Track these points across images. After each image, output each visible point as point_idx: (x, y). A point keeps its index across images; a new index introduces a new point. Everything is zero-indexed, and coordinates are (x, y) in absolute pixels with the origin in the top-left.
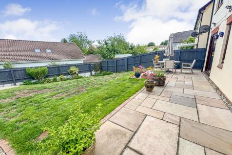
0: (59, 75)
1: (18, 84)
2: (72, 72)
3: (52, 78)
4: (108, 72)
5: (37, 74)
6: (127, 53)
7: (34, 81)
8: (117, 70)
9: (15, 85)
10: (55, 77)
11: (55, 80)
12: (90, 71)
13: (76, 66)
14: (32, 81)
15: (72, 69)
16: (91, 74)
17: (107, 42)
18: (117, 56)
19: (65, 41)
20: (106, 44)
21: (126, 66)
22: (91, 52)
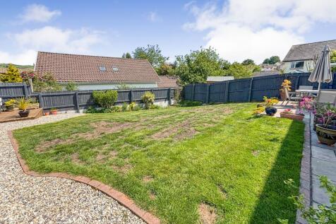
0: (130, 102)
1: (81, 111)
2: (147, 99)
3: (120, 106)
4: (195, 102)
5: (105, 99)
6: (229, 75)
7: (100, 109)
8: (210, 101)
9: (78, 112)
10: (125, 104)
11: (124, 109)
12: (168, 99)
13: (151, 91)
14: (98, 109)
15: (148, 95)
16: (170, 103)
17: (191, 58)
18: (210, 79)
19: (128, 56)
20: (188, 61)
21: (226, 94)
22: (163, 72)
